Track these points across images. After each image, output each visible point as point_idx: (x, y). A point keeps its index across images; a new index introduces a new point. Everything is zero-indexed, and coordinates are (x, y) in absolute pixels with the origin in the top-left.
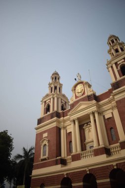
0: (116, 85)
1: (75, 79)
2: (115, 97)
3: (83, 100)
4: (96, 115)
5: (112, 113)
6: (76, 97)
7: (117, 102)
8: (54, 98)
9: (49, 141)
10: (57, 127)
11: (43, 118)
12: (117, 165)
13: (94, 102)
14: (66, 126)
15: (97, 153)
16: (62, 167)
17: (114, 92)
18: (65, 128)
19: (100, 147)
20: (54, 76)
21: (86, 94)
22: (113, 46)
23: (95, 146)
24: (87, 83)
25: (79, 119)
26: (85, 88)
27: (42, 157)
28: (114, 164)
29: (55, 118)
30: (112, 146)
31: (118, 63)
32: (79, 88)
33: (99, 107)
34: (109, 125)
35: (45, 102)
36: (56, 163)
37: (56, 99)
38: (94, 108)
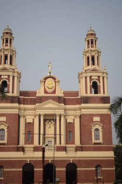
0: (85, 100)
2: (82, 110)
3: (54, 99)
4: (62, 118)
5: (74, 120)
6: (46, 92)
8: (13, 77)
9: (8, 127)
12: (73, 161)
13: (63, 105)
14: (26, 115)
15: (59, 149)
16: (24, 154)
19: (61, 145)
21: (57, 94)
23: (58, 143)
30: (68, 145)
31: (93, 78)
36: (17, 150)
37: (16, 78)
38: (62, 112)
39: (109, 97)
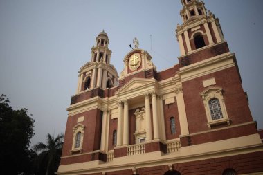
0: (185, 61)
1: (131, 46)
2: (182, 77)
3: (138, 75)
4: (154, 98)
5: (175, 98)
6: (129, 71)
7: (183, 83)
8: (97, 70)
9: (85, 127)
10: (98, 109)
11: (79, 95)
12: (173, 166)
13: (153, 80)
14: (111, 110)
15: (149, 148)
16: (99, 164)
17: (181, 69)
18: (109, 111)
19: (153, 141)
20: (100, 38)
21: (143, 69)
22: (188, 6)
23: (148, 139)
24: (146, 53)
25: (130, 102)
26: (143, 60)
27: (74, 149)
28: (170, 164)
29: (97, 97)
30: (170, 141)
31: (192, 30)
32: (135, 59)
33: (159, 87)
34: (170, 113)
35: (85, 73)
36: (93, 158)
37: (100, 70)
38: (152, 89)
39: (226, 43)
